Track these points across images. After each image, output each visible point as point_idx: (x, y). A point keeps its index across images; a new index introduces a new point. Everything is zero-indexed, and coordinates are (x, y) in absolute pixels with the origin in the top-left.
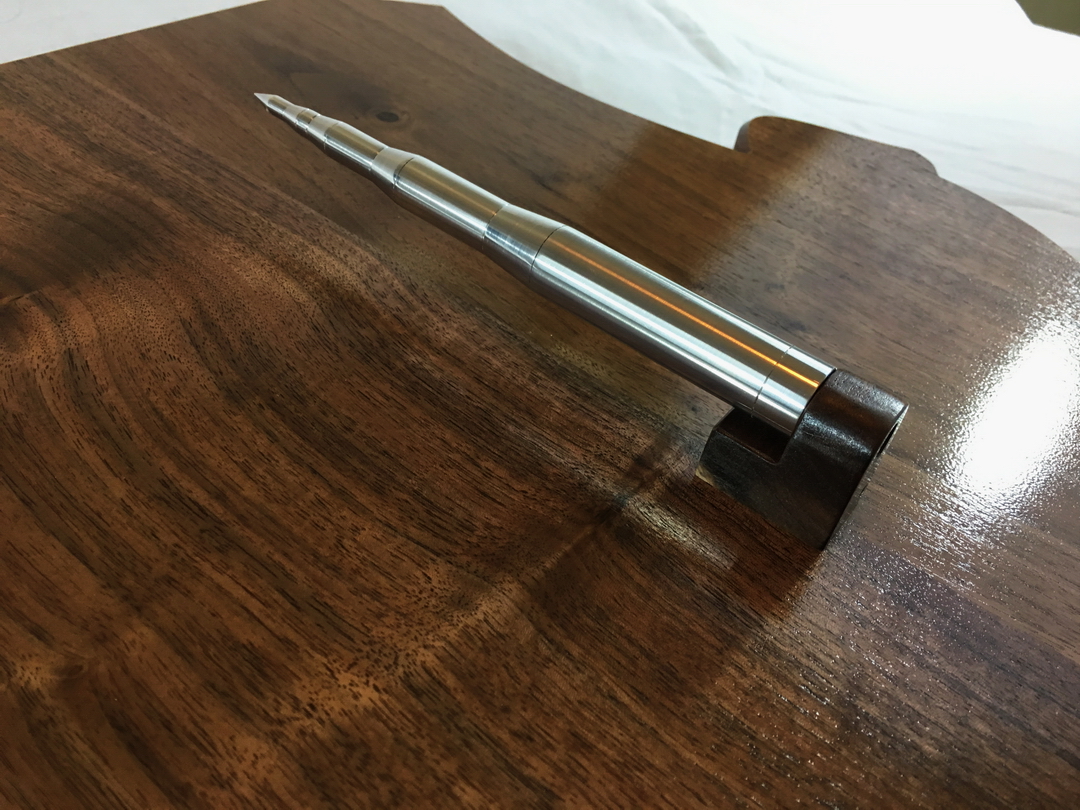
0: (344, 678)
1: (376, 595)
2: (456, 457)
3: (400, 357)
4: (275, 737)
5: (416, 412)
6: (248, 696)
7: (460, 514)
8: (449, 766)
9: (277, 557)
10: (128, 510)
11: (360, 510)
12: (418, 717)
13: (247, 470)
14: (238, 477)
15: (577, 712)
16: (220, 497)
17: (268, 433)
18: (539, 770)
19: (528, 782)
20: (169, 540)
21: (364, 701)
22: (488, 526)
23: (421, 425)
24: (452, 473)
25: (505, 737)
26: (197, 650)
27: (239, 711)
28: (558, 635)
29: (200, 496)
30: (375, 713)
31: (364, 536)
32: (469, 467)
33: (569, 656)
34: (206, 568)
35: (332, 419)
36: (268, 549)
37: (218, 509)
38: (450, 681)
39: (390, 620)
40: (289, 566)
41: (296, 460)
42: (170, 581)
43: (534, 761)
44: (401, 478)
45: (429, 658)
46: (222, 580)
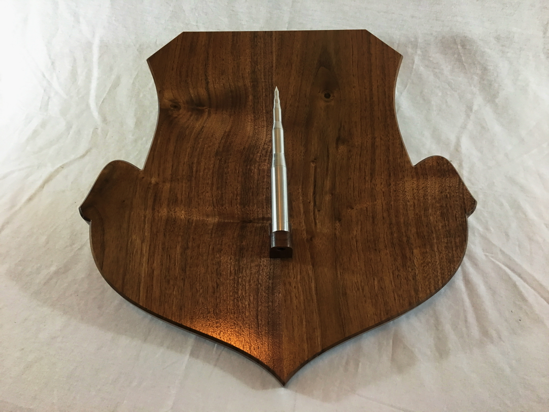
0: (183, 212)
1: (199, 204)
2: (236, 192)
3: (251, 165)
4: (168, 212)
5: (240, 179)
6: (171, 204)
7: (224, 202)
8: (182, 234)
9: (194, 188)
10: (184, 164)
11: (212, 189)
12: (185, 225)
13: (204, 170)
14: (202, 170)
15: (203, 243)
16: (197, 171)
17: (214, 165)
18: (190, 244)
19: (187, 244)
20: (184, 173)
21: (182, 217)
22: (225, 208)
23: (237, 182)
24: (231, 195)
25: (191, 237)
26: (172, 193)
27: (168, 205)
28: (214, 231)
29: (194, 169)
30: (181, 220)
31: (207, 194)
32: (235, 196)
33: (211, 235)
34: (184, 181)
35: (226, 170)
36: (194, 185)
37: (194, 173)
38: (193, 224)
39: (196, 210)
40: (193, 190)
41: (213, 173)
42: (178, 180)
43: (191, 243)
44: (223, 189)
45: (195, 219)
46: (184, 185)
